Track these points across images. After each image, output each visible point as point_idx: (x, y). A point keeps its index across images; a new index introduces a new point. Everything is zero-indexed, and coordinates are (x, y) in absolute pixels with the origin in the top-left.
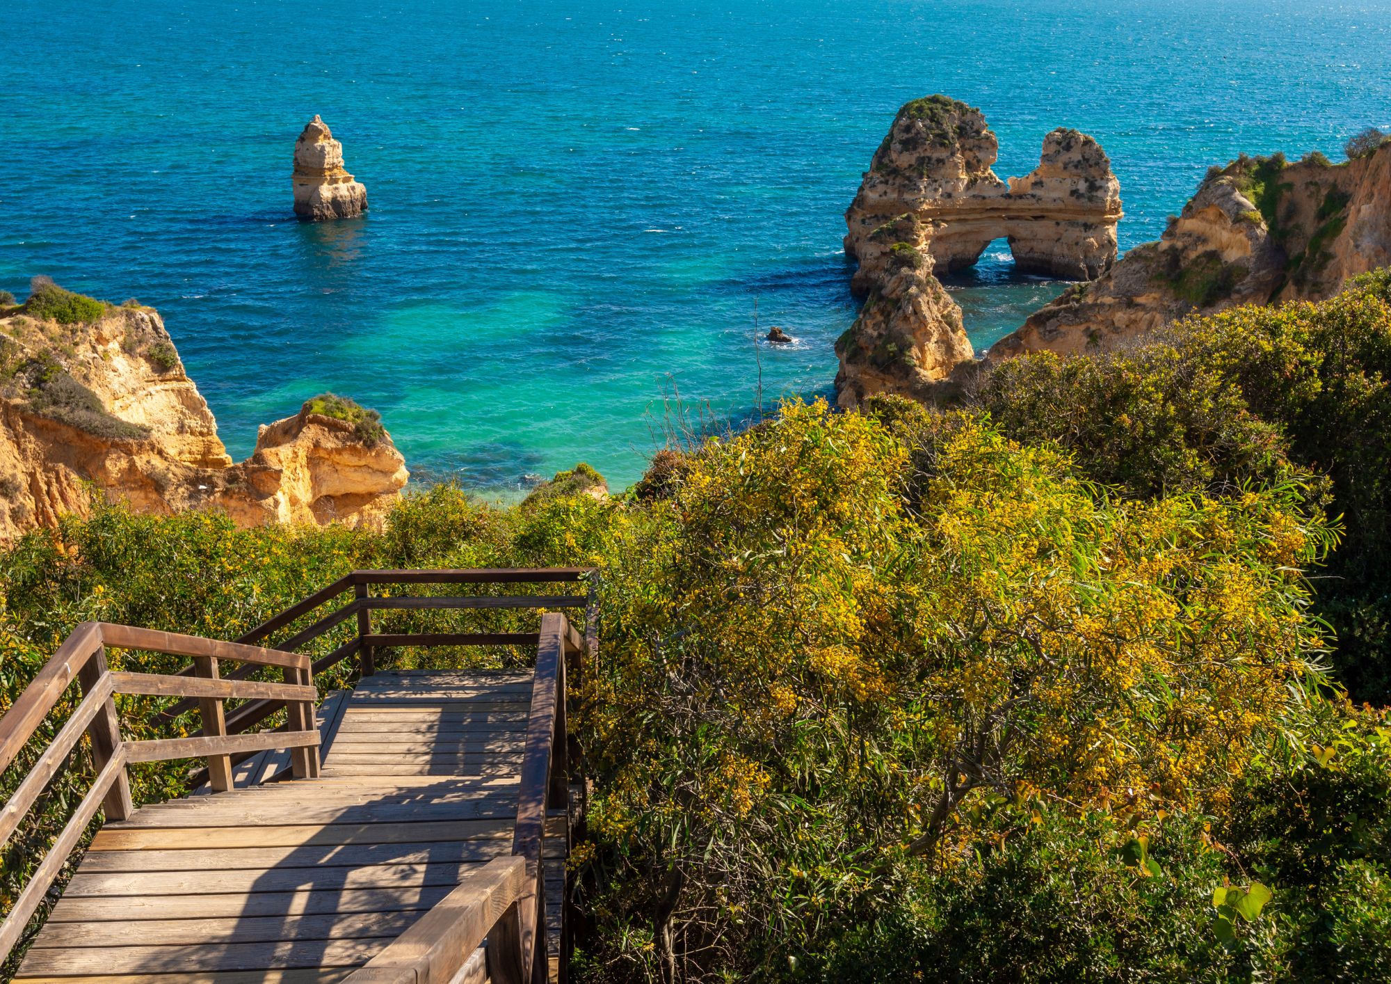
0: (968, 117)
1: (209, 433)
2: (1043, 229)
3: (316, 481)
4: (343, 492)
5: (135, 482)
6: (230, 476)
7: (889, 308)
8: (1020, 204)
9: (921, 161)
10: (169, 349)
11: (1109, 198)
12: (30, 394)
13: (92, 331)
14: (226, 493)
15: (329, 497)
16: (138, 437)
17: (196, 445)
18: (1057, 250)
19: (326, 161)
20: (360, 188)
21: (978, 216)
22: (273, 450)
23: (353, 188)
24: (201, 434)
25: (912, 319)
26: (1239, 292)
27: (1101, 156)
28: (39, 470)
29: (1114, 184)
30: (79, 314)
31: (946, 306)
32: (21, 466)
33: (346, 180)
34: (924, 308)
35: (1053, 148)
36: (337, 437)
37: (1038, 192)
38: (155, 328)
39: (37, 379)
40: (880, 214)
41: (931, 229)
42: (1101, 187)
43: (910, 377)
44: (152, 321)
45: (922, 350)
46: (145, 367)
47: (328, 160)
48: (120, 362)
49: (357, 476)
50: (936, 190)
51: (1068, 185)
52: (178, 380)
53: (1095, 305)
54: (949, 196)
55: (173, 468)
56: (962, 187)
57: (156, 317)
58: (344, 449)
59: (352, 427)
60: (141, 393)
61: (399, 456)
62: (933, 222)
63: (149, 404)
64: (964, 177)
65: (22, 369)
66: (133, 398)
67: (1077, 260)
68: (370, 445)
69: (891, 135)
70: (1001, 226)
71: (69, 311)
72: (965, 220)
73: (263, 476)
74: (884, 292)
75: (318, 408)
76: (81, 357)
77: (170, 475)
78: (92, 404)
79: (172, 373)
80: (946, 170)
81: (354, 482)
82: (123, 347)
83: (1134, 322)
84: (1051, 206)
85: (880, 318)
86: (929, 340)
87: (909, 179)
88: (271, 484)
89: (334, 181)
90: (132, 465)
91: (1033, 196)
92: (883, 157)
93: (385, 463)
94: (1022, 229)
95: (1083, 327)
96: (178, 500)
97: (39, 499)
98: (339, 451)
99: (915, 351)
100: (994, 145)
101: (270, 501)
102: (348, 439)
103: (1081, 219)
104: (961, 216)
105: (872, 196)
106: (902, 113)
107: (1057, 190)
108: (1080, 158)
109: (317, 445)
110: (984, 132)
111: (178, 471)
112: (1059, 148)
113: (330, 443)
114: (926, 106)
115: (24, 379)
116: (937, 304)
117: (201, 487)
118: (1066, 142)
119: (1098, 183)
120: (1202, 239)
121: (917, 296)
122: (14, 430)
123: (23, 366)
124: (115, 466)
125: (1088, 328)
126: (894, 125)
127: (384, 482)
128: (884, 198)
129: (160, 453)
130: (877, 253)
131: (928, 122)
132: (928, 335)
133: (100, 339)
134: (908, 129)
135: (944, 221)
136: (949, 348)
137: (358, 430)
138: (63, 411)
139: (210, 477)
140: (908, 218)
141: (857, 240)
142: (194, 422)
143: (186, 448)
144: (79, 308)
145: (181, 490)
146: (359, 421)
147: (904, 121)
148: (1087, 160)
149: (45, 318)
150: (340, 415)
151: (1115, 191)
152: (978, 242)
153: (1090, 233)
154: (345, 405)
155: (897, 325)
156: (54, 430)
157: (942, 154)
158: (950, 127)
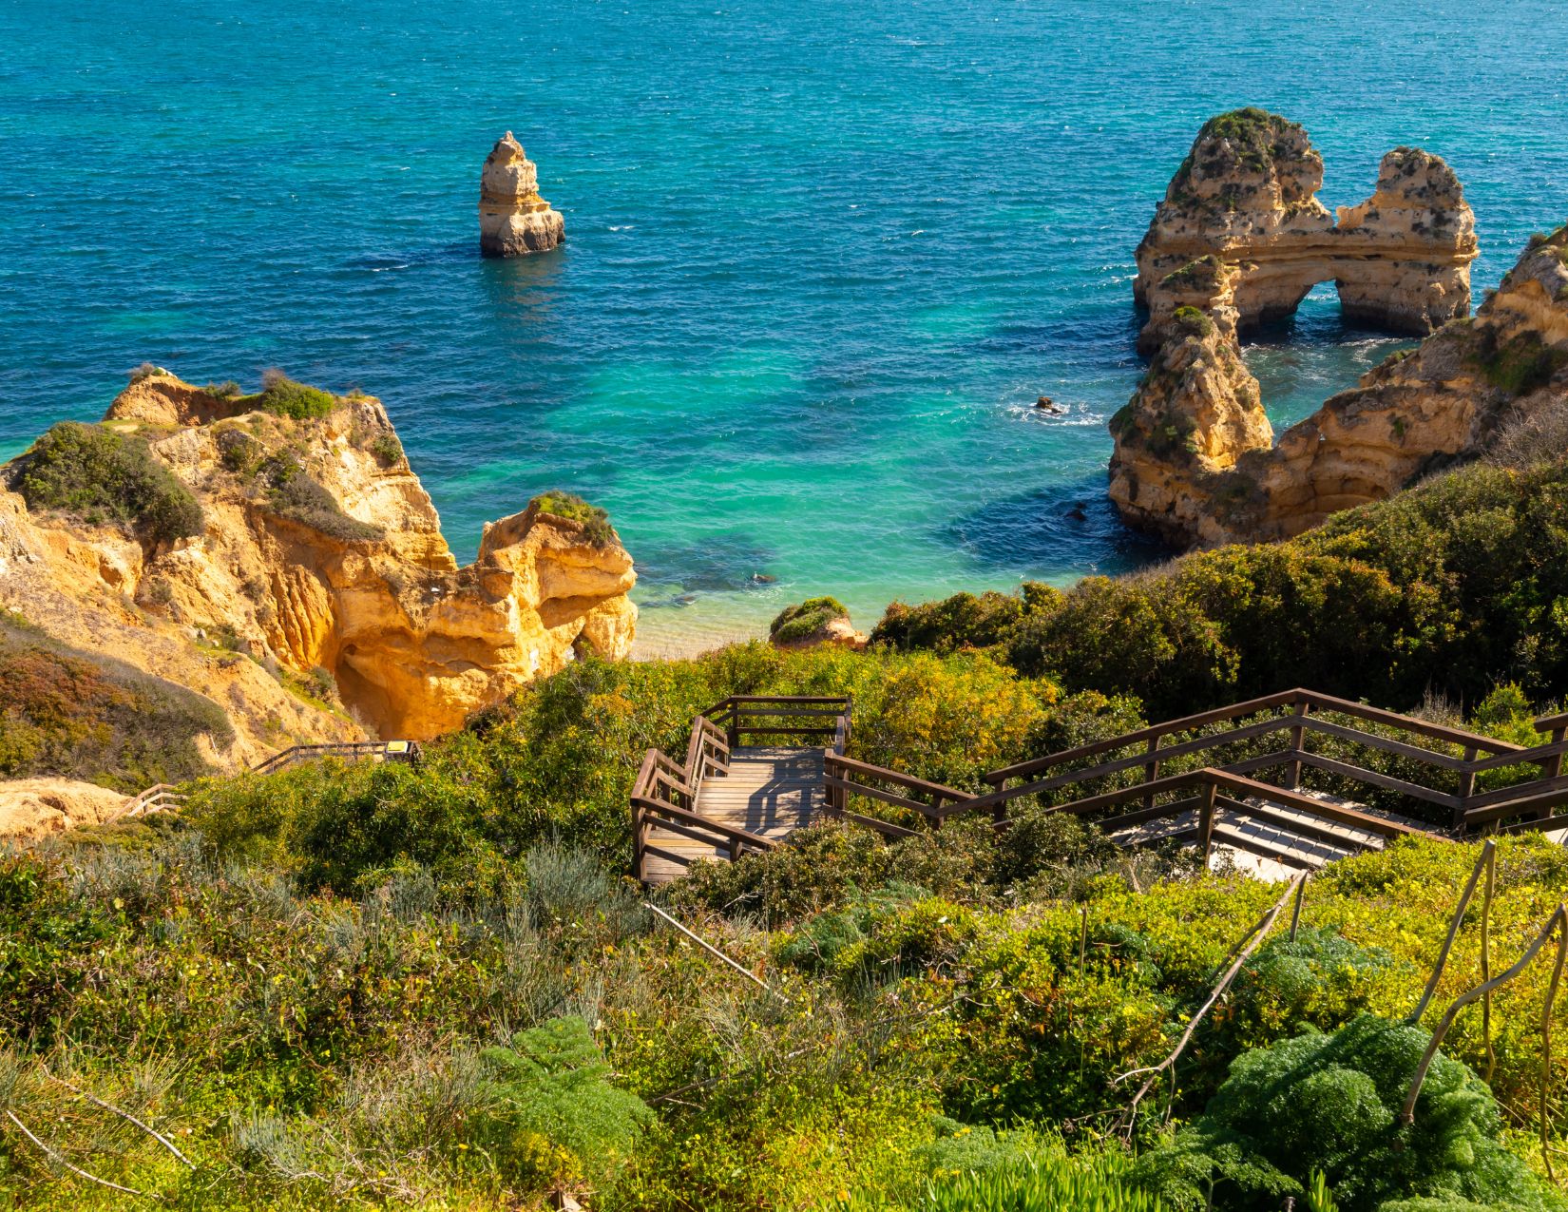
0: (1288, 134)
1: (433, 531)
2: (1378, 271)
3: (543, 582)
4: (570, 594)
5: (370, 584)
6: (463, 578)
7: (1171, 383)
8: (1349, 240)
9: (1228, 189)
10: (393, 442)
11: (1460, 234)
12: (270, 495)
13: (322, 426)
14: (458, 596)
15: (555, 600)
16: (372, 536)
17: (420, 542)
18: (1394, 297)
19: (519, 186)
20: (557, 217)
21: (1297, 255)
22: (504, 551)
23: (549, 218)
24: (425, 531)
25: (1196, 398)
26: (1558, 380)
27: (1451, 181)
28: (280, 571)
29: (1467, 216)
30: (311, 409)
31: (1240, 379)
32: (264, 568)
33: (541, 208)
34: (1210, 385)
35: (1392, 172)
36: (565, 537)
37: (1373, 226)
38: (380, 420)
39: (276, 478)
40: (1176, 254)
41: (1237, 272)
42: (1450, 220)
43: (1192, 466)
44: (377, 413)
45: (1207, 433)
46: (371, 462)
47: (521, 185)
48: (348, 456)
49: (585, 578)
50: (1245, 225)
51: (1409, 218)
52: (402, 474)
53: (1401, 388)
54: (1262, 231)
55: (406, 569)
56: (1277, 220)
57: (380, 407)
58: (572, 550)
59: (581, 526)
60: (367, 488)
61: (628, 557)
62: (1241, 264)
63: (374, 500)
64: (1281, 209)
65: (262, 468)
66: (360, 494)
67: (1419, 310)
68: (599, 545)
69: (1192, 157)
70: (1327, 267)
71: (302, 406)
72: (1282, 261)
73: (494, 579)
74: (1166, 364)
75: (546, 506)
76: (314, 454)
77: (404, 577)
78: (329, 505)
79: (396, 468)
80: (1258, 200)
81: (581, 584)
82: (350, 442)
83: (1445, 409)
84: (1389, 243)
85: (1160, 394)
86: (1215, 422)
87: (1212, 211)
88: (502, 587)
89: (527, 209)
90: (368, 566)
91: (1366, 231)
92: (1181, 184)
93: (613, 565)
94: (1351, 271)
95: (1387, 413)
96: (411, 601)
97: (281, 601)
98: (567, 552)
99: (1198, 436)
100: (1318, 168)
101: (501, 604)
102: (575, 539)
103: (1425, 259)
104: (1276, 255)
105: (1167, 232)
106: (1205, 130)
107: (1396, 223)
108: (1425, 183)
109: (545, 546)
110: (1307, 153)
111: (411, 573)
112: (1399, 171)
113: (558, 543)
114: (1235, 122)
115: (264, 478)
116: (1229, 377)
117: (434, 589)
118: (1408, 164)
119: (1447, 215)
120: (1521, 317)
121: (1202, 372)
122: (257, 530)
123: (263, 465)
124: (352, 567)
125: (1393, 415)
126: (1195, 146)
127: (611, 585)
128: (1182, 234)
129: (394, 554)
130: (1170, 304)
131: (1237, 141)
132: (1214, 416)
133: (331, 434)
134: (1212, 150)
135: (1255, 262)
136: (1239, 429)
137: (587, 529)
138: (303, 511)
139: (443, 579)
140: (1209, 262)
141: (1149, 283)
142: (417, 519)
143: (410, 546)
144: (311, 402)
145: (414, 592)
146: (587, 520)
147: (1208, 140)
148: (1433, 187)
149: (280, 414)
150: (568, 513)
151: (1468, 225)
152: (1297, 287)
153: (1434, 277)
154: (572, 503)
155: (1179, 404)
156: (294, 531)
157: (1254, 180)
158: (1263, 147)
